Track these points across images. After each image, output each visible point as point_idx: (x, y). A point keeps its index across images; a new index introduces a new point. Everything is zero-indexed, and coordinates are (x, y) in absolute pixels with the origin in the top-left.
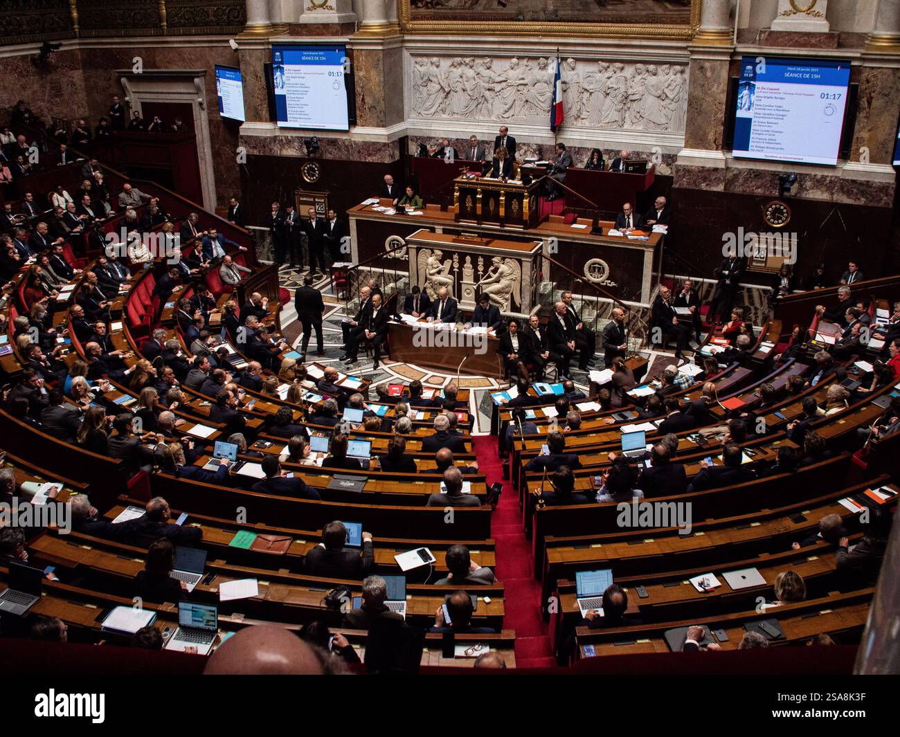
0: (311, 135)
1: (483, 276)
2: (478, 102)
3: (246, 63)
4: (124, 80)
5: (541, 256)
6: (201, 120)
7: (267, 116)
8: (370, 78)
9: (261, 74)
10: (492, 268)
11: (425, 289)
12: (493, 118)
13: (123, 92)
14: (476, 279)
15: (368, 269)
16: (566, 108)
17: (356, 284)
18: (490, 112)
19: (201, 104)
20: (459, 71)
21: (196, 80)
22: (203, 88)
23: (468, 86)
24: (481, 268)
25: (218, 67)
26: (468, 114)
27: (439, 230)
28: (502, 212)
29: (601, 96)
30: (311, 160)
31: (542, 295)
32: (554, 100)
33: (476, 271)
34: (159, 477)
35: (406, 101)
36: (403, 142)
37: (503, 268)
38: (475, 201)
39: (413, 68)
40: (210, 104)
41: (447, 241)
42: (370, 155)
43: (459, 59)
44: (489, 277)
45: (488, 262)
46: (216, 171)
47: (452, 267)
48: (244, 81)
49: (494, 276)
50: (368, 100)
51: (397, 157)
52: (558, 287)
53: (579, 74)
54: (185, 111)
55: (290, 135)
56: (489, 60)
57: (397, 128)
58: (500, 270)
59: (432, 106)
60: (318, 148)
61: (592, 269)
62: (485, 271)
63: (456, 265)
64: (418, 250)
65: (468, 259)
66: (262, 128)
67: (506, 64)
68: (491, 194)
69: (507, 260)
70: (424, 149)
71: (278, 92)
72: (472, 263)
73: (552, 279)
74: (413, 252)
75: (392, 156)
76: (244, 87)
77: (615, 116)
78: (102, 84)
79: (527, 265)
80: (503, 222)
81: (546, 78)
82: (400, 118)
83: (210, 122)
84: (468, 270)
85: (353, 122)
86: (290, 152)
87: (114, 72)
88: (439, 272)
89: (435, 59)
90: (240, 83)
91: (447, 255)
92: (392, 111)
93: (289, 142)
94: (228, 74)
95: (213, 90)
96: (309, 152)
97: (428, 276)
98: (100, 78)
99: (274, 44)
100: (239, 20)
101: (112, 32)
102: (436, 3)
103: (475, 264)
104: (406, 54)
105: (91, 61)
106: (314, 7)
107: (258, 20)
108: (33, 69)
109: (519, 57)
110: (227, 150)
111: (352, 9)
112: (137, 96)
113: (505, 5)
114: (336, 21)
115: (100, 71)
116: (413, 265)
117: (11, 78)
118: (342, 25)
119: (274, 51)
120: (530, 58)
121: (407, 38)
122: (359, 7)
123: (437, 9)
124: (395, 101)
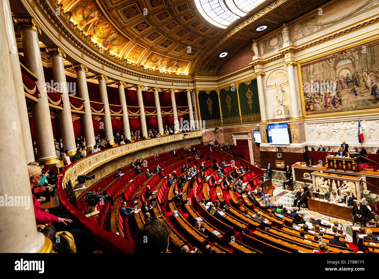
0: (279, 146)
1: (340, 187)
2: (331, 135)
3: (261, 129)
4: (232, 135)
5: (363, 181)
6: (250, 143)
7: (267, 142)
8: (295, 131)
9: (265, 132)
10: (343, 184)
11: (319, 189)
12: (336, 139)
13: (232, 137)
14: (338, 187)
15: (299, 182)
16: (364, 135)
17: (295, 186)
18: (335, 138)
19: (250, 139)
20: (323, 127)
21: (249, 134)
22: (250, 136)
23: (326, 131)
24: (339, 184)
25: (254, 131)
26: (327, 139)
27: (321, 172)
28: (344, 167)
30: (279, 152)
31: (365, 195)
32: (359, 133)
33: (337, 185)
35: (306, 136)
36: (306, 147)
37: (347, 184)
38: (333, 164)
39: (307, 128)
40: (252, 139)
41: (326, 175)
42: (296, 151)
43: (323, 124)
44: (342, 187)
45: (341, 182)
46: (254, 155)
48: (261, 133)
49: (345, 187)
50: (295, 137)
51: (305, 151)
52: (371, 192)
53: (366, 125)
54: (246, 141)
55: (273, 146)
56: (333, 123)
57: (304, 144)
58: (346, 185)
59: (315, 137)
60: (281, 149)
62: (341, 185)
63: (329, 183)
64: (315, 177)
65: (334, 181)
66: (266, 145)
67: (339, 124)
68: (339, 161)
69: (349, 182)
70: (313, 149)
71: (269, 136)
72: (335, 182)
73: (368, 190)
74: (313, 178)
75: (303, 151)
78: (227, 136)
79: (358, 184)
80: (345, 170)
81: (355, 127)
82: (305, 140)
83: (252, 143)
84: (334, 184)
85: (291, 142)
86: (274, 150)
87: (230, 133)
88: (323, 184)
89: (314, 125)
90: (260, 134)
91: (326, 179)
92: (302, 139)
93: (273, 148)
94: (257, 132)
95: (253, 136)
96: (279, 150)
97: (320, 185)
98: (227, 134)
99: (268, 124)
100: (259, 120)
101: (230, 125)
102: (313, 110)
103: (336, 182)
104: (305, 124)
105: (225, 131)
106: (278, 115)
107: (264, 119)
108: (213, 133)
109: (344, 122)
110: (257, 150)
111: (289, 114)
112: (235, 138)
113: (337, 108)
114: (285, 118)
115: (227, 133)
116: (314, 182)
117: (209, 135)
118: (286, 118)
119: (268, 126)
120: (348, 121)
121: (305, 120)
122: (291, 113)
123: (315, 111)
124: (303, 136)
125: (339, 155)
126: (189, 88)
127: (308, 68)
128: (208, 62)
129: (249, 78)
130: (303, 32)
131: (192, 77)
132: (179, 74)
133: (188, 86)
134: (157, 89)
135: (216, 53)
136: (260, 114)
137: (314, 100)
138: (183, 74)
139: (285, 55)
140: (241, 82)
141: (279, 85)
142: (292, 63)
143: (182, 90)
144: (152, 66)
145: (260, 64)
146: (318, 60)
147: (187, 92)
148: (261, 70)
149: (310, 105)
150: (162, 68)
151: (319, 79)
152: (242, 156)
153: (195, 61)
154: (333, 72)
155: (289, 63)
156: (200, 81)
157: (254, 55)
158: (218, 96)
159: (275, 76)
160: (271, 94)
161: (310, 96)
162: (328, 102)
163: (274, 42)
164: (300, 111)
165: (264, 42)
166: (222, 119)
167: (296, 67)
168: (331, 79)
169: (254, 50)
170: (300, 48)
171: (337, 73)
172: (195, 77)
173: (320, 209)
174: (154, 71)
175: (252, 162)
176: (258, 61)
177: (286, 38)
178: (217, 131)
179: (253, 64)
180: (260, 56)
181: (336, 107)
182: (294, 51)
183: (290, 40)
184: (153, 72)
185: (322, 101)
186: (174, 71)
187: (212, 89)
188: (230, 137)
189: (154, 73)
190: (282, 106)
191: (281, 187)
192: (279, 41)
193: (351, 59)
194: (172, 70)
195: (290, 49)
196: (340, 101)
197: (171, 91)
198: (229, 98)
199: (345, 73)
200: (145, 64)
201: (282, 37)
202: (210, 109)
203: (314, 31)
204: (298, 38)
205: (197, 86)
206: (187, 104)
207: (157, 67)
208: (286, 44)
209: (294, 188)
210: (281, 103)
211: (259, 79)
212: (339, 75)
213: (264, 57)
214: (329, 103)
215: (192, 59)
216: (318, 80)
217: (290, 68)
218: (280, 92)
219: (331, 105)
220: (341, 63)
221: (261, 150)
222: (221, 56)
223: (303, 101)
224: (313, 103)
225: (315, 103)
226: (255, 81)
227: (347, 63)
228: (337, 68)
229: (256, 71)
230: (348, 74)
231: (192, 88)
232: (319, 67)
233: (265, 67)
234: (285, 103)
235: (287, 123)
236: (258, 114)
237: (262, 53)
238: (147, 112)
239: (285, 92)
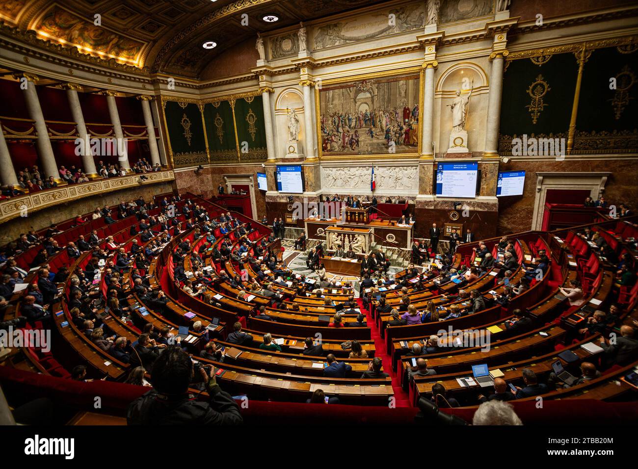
0: (290, 195)
2: (346, 182)
3: (268, 172)
4: (225, 178)
5: (371, 233)
6: (252, 191)
7: (275, 189)
8: (309, 175)
9: (273, 175)
10: (355, 238)
11: (332, 246)
12: (351, 187)
13: (225, 182)
14: (350, 242)
16: (376, 183)
18: (350, 185)
19: (252, 185)
20: (339, 172)
21: (250, 177)
22: (253, 180)
23: (342, 177)
24: (351, 239)
25: (258, 173)
26: (342, 186)
27: (335, 226)
28: (357, 220)
29: (388, 178)
30: (290, 203)
31: (372, 247)
32: (372, 180)
33: (349, 239)
34: (251, 319)
35: (321, 183)
36: (321, 196)
37: (359, 238)
38: (347, 216)
39: (323, 172)
40: (255, 185)
41: (339, 230)
43: (339, 168)
44: (354, 241)
45: (353, 236)
46: (257, 207)
47: (341, 238)
49: (356, 241)
50: (309, 183)
52: (377, 244)
53: (379, 171)
54: (246, 188)
55: (283, 195)
56: (349, 168)
57: (319, 192)
58: (357, 239)
59: (330, 184)
60: (293, 199)
61: (389, 238)
62: (353, 240)
64: (329, 233)
65: (347, 235)
66: (274, 193)
67: (355, 169)
68: (352, 213)
69: (360, 235)
70: (328, 198)
71: (279, 181)
73: (375, 241)
74: (327, 234)
75: (318, 201)
76: (267, 180)
77: (393, 185)
78: (217, 179)
79: (367, 237)
80: (357, 222)
81: (369, 173)
82: (320, 188)
83: (255, 191)
84: (347, 239)
85: (304, 190)
86: (283, 201)
87: (222, 175)
88: (337, 240)
89: (331, 169)
90: (266, 178)
91: (339, 234)
92: (317, 186)
93: (283, 197)
94: (261, 175)
95: (256, 181)
96: (290, 201)
97: (333, 242)
98: (217, 177)
99: (277, 165)
100: (265, 158)
101: (221, 162)
102: (331, 150)
103: (349, 237)
104: (321, 167)
105: (214, 171)
106: (290, 153)
107: (271, 157)
108: (195, 174)
109: (359, 167)
110: (261, 200)
111: (303, 153)
112: (230, 183)
113: (354, 150)
114: (298, 157)
115: (217, 175)
116: (327, 238)
117: (187, 178)
118: (300, 158)
119: (277, 167)
120: (363, 167)
121: (321, 162)
122: (305, 152)
123: (331, 152)
124: (318, 183)
125: (353, 206)
126: (145, 92)
127: (328, 94)
128: (181, 52)
129: (251, 93)
130: (324, 41)
131: (150, 73)
132: (123, 64)
133: (144, 88)
134: (74, 86)
135: (197, 40)
136: (266, 150)
137: (332, 137)
138: (132, 64)
139: (301, 70)
140: (238, 96)
141: (292, 111)
142: (309, 82)
143: (132, 95)
145: (268, 75)
146: (338, 85)
147: (141, 100)
148: (269, 84)
149: (328, 143)
150: (82, 45)
151: (339, 111)
152: (241, 210)
153: (157, 44)
154: (353, 104)
155: (305, 81)
157: (259, 59)
158: (201, 114)
159: (287, 96)
160: (281, 120)
161: (328, 132)
162: (346, 142)
163: (287, 45)
164: (316, 149)
165: (273, 41)
166: (208, 151)
167: (313, 90)
168: (351, 114)
169: (259, 50)
170: (319, 64)
171: (357, 108)
172: (158, 74)
173: (332, 268)
174: (63, 47)
175: (255, 218)
176: (265, 69)
177: (303, 45)
178: (201, 171)
179: (257, 72)
180: (268, 62)
181: (353, 148)
182: (313, 66)
183: (308, 48)
184: (62, 49)
185: (339, 140)
186: (112, 56)
187: (190, 101)
188: (222, 181)
189: (65, 52)
190: (295, 140)
191: (291, 248)
192: (294, 45)
193: (370, 93)
194: (106, 53)
195: (308, 62)
196: (357, 141)
197: (107, 95)
198: (219, 119)
199: (364, 108)
200: (39, 28)
201: (298, 40)
202: (188, 135)
203: (337, 44)
204: (318, 48)
205: (163, 92)
206: (143, 122)
207: (70, 40)
208: (303, 55)
209: (306, 246)
210: (294, 137)
211: (266, 96)
212: (358, 110)
213: (272, 65)
214: (347, 143)
215: (151, 40)
216: (337, 112)
217: (306, 89)
218: (293, 120)
219: (349, 146)
220: (361, 96)
221: (267, 200)
222: (205, 46)
223: (320, 137)
224: (331, 140)
225: (332, 141)
226: (259, 99)
227: (367, 97)
228: (357, 100)
229: (262, 84)
230: (366, 110)
231: (153, 93)
232: (339, 95)
233: (273, 81)
234: (299, 138)
235: (300, 165)
236: (263, 148)
237: (270, 57)
238: (55, 132)
239: (300, 122)
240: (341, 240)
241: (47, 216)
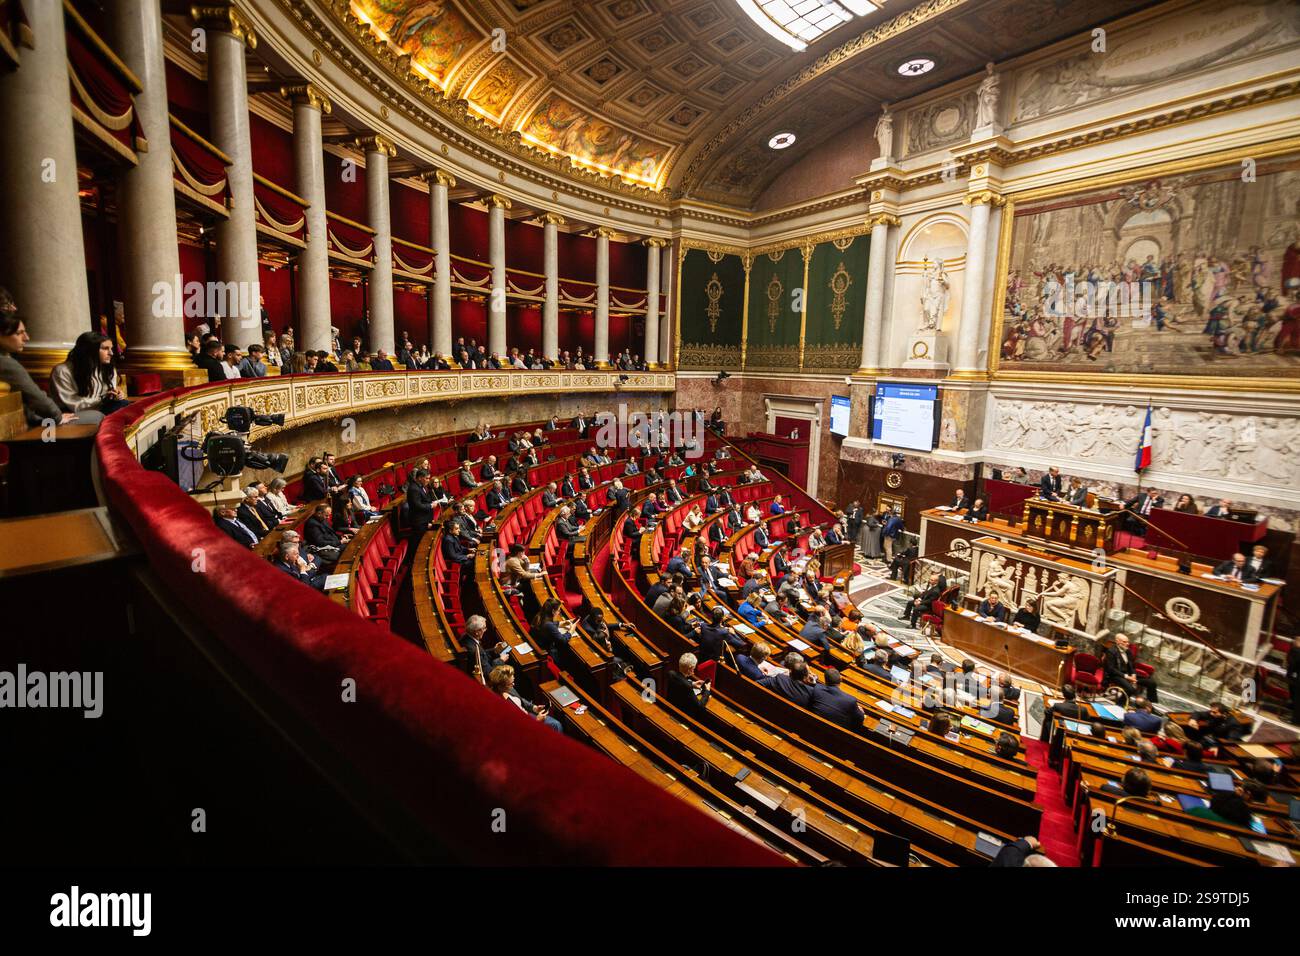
0: (899, 452)
1: (1046, 588)
2: (1058, 440)
3: (856, 395)
4: (767, 400)
5: (1114, 581)
6: (816, 433)
7: (866, 434)
8: (955, 411)
9: (866, 403)
10: (1057, 583)
11: (984, 588)
12: (1071, 455)
13: (766, 408)
14: (1039, 589)
15: (932, 562)
16: (1154, 452)
17: (919, 573)
18: (1068, 450)
19: (817, 422)
20: (1041, 413)
21: (817, 405)
22: (821, 411)
23: (1048, 426)
24: (1045, 580)
25: (834, 396)
26: (1044, 449)
27: (1005, 540)
28: (1073, 536)
29: (1200, 445)
30: (896, 471)
31: (1111, 620)
32: (1142, 444)
33: (1039, 582)
35: (985, 434)
36: (978, 467)
37: (1068, 584)
38: (1044, 521)
39: (994, 408)
40: (824, 422)
41: (1013, 551)
42: (947, 472)
43: (1041, 403)
44: (1053, 590)
45: (1053, 576)
46: (820, 470)
47: (1014, 574)
48: (852, 406)
49: (1059, 591)
51: (971, 477)
52: (1132, 617)
53: (1169, 423)
54: (804, 427)
55: (881, 449)
56: (1072, 405)
57: (974, 456)
58: (1065, 587)
59: (1011, 440)
60: (903, 461)
61: (1177, 608)
62: (1050, 584)
63: (1019, 573)
64: (982, 552)
65: (1032, 569)
66: (861, 443)
67: (1090, 409)
68: (1062, 517)
69: (1074, 578)
70: (997, 473)
71: (876, 417)
72: (1036, 574)
73: (1125, 608)
74: (976, 554)
75: (967, 476)
76: (851, 411)
77: (1218, 465)
78: (753, 402)
79: (1098, 587)
80: (1073, 544)
81: (1133, 424)
82: (978, 445)
83: (822, 435)
84: (1031, 580)
85: (935, 445)
86: (880, 463)
87: (762, 395)
88: (1000, 576)
89: (1017, 402)
90: (849, 409)
91: (1010, 562)
92: (972, 437)
93: (880, 455)
94: (841, 402)
95: (827, 412)
96: (895, 465)
97: (990, 578)
98: (752, 399)
99: (879, 382)
100: (854, 365)
101: (766, 369)
102: (1022, 357)
103: (1039, 575)
104: (990, 396)
105: (749, 387)
106: (916, 357)
107: (869, 364)
108: (711, 387)
109: (1105, 405)
110: (831, 456)
111: (948, 361)
112: (775, 411)
113: (1094, 359)
114: (933, 368)
115: (753, 395)
116: (974, 567)
117: (696, 391)
118: (937, 371)
120: (1117, 405)
121: (993, 383)
122: (953, 358)
123: (1027, 361)
124: (976, 433)
125: (1068, 500)
126: (658, 233)
127: (1036, 222)
128: (728, 159)
129: (850, 230)
130: (1045, 100)
131: (671, 200)
132: (631, 184)
133: (657, 226)
134: (555, 219)
135: (760, 133)
136: (861, 348)
137: (1031, 325)
138: (645, 184)
139: (973, 169)
140: (821, 239)
141: (936, 265)
142: (989, 195)
143: (638, 239)
144: (550, 141)
145: (891, 188)
146: (1070, 198)
147: (649, 245)
148: (891, 208)
149: (1019, 338)
150: (579, 155)
151: (1063, 260)
152: (784, 468)
153: (690, 148)
154: (1109, 243)
155: (980, 194)
156: (696, 217)
157: (878, 156)
158: (745, 275)
159: (928, 232)
160: (906, 286)
161: (1023, 313)
162: (1073, 337)
163: (947, 122)
164: (983, 352)
165: (917, 116)
166: (744, 347)
167: (998, 214)
168: (1098, 267)
169: (880, 140)
170: (1022, 152)
171: (1119, 251)
172: (683, 200)
173: (975, 643)
174: (551, 157)
175: (812, 490)
176: (886, 175)
177: (986, 113)
178: (724, 381)
179: (869, 183)
180: (897, 162)
181: (1093, 355)
182: (1005, 159)
183: (999, 120)
184: (550, 160)
185: (1054, 332)
186: (617, 171)
187: (729, 250)
188: (760, 406)
189: (553, 165)
190: (934, 330)
191: (879, 571)
192: (964, 120)
193: (1170, 212)
194: (611, 166)
195: (993, 150)
196: (1109, 338)
197: (599, 235)
198: (777, 285)
199: (1143, 252)
200: (526, 129)
202: (714, 312)
203: (1080, 100)
204: (1026, 117)
205: (685, 233)
206: (643, 284)
207: (564, 147)
208: (984, 133)
209: (916, 577)
210: (931, 322)
211: (879, 234)
212: (1122, 256)
213: (906, 167)
214: (1075, 341)
215: (681, 141)
216: (1058, 265)
217: (981, 211)
218: (935, 284)
219: (1080, 348)
220: (1139, 220)
221: (843, 456)
222: (773, 143)
223: (999, 324)
224: (1027, 333)
225: (1033, 334)
226: (863, 242)
227: (1156, 221)
228: (1122, 232)
229: (874, 209)
230: (1151, 257)
231: (669, 235)
232: (1069, 221)
233: (903, 200)
234: (944, 326)
235: (936, 385)
236: (855, 346)
237: (904, 151)
238: (515, 288)
239: (951, 287)
240: (1013, 578)
241: (476, 411)
